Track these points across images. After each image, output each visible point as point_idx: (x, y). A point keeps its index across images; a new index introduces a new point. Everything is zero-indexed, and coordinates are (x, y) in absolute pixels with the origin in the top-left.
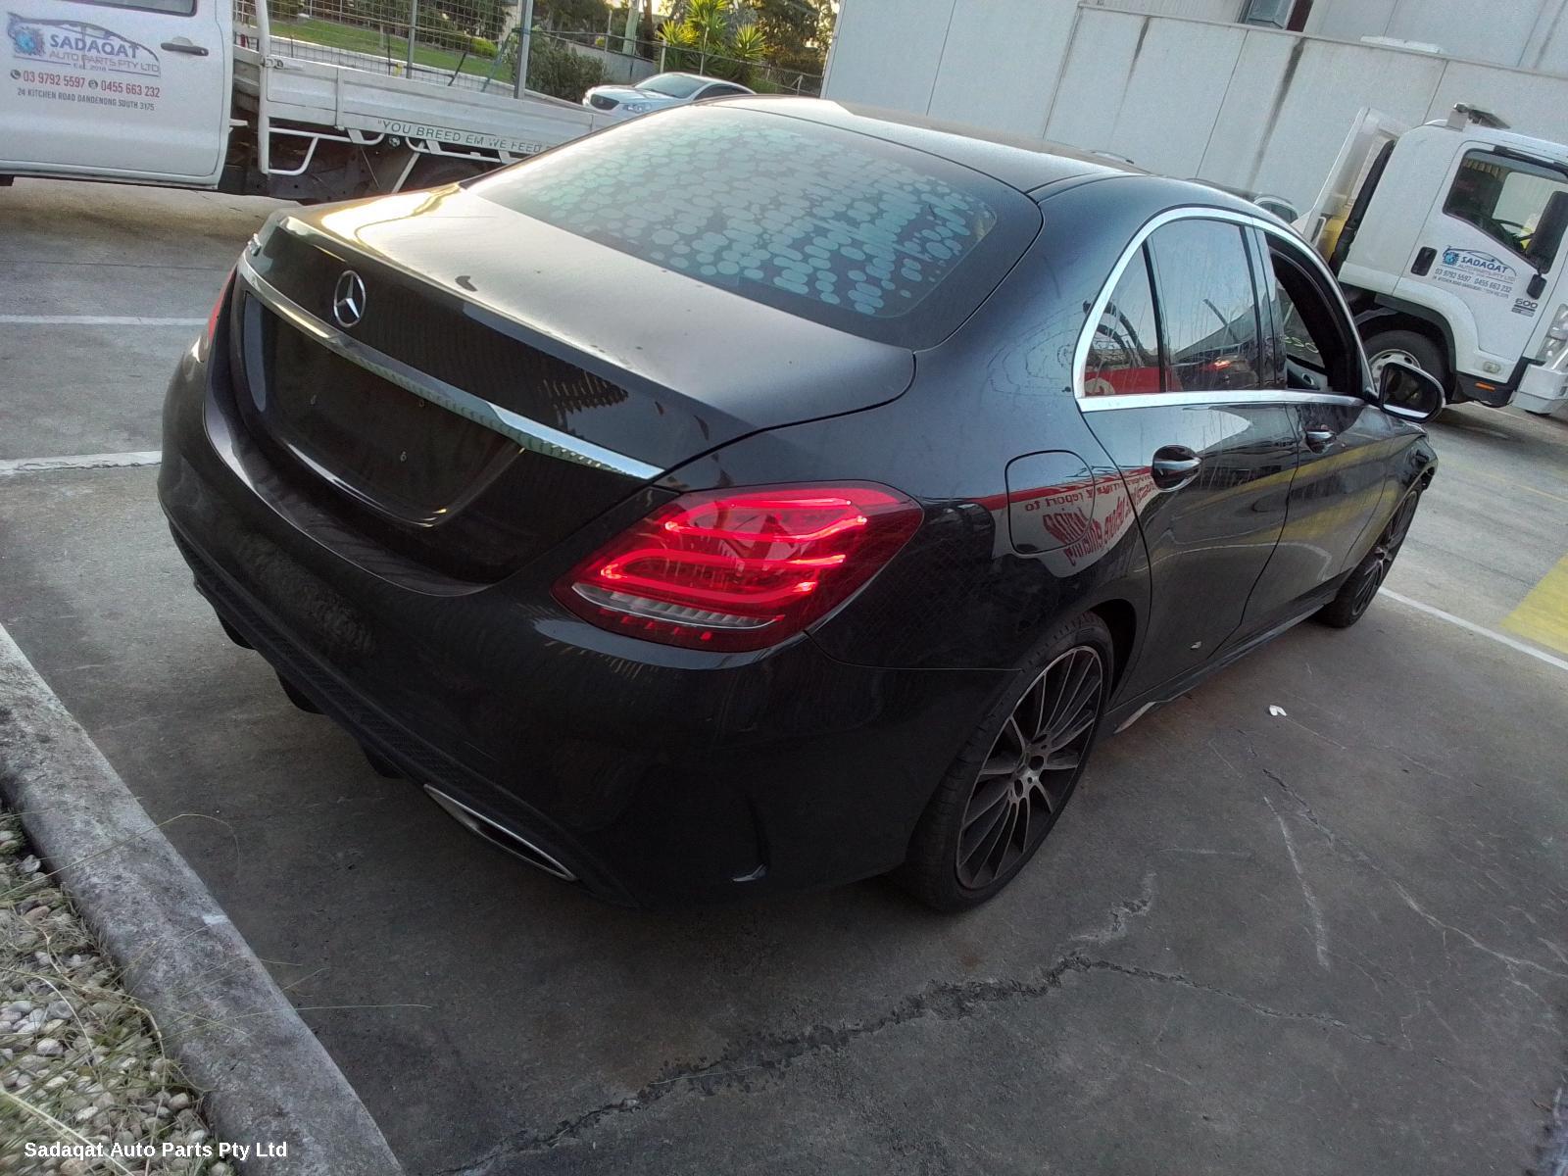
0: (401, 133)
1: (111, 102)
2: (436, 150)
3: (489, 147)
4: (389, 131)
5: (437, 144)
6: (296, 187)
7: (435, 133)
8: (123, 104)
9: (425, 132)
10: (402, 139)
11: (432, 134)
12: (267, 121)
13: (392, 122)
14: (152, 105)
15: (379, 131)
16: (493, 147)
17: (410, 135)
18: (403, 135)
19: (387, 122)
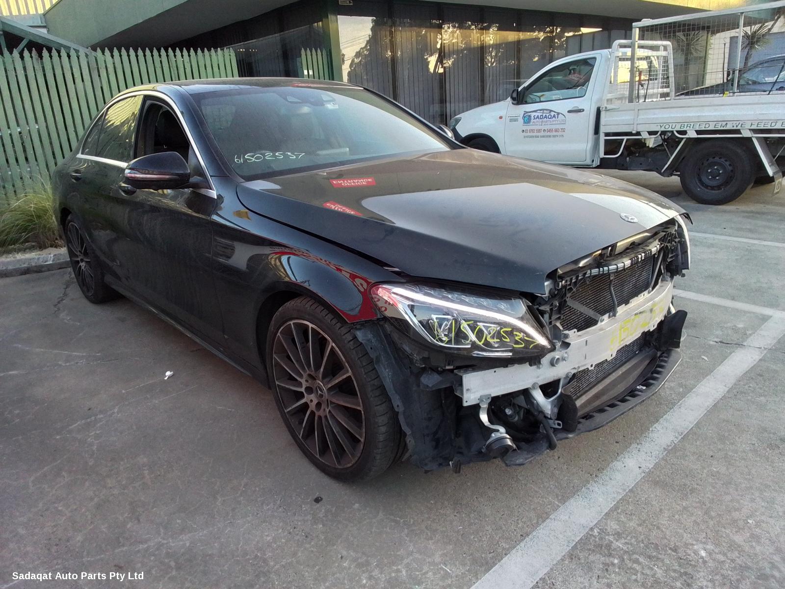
0: (670, 129)
1: (550, 136)
2: (694, 135)
3: (733, 128)
4: (663, 129)
5: (694, 132)
6: (641, 164)
7: (692, 126)
8: (554, 136)
9: (685, 126)
10: (672, 132)
11: (690, 127)
12: (603, 135)
13: (665, 124)
14: (563, 135)
15: (658, 130)
16: (735, 128)
17: (676, 129)
18: (672, 130)
19: (661, 125)
